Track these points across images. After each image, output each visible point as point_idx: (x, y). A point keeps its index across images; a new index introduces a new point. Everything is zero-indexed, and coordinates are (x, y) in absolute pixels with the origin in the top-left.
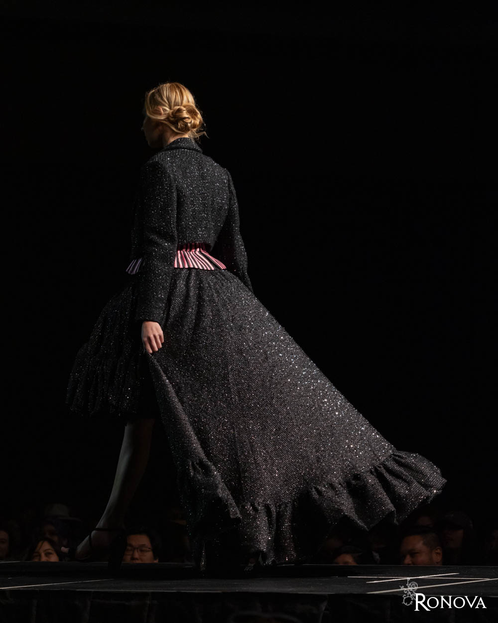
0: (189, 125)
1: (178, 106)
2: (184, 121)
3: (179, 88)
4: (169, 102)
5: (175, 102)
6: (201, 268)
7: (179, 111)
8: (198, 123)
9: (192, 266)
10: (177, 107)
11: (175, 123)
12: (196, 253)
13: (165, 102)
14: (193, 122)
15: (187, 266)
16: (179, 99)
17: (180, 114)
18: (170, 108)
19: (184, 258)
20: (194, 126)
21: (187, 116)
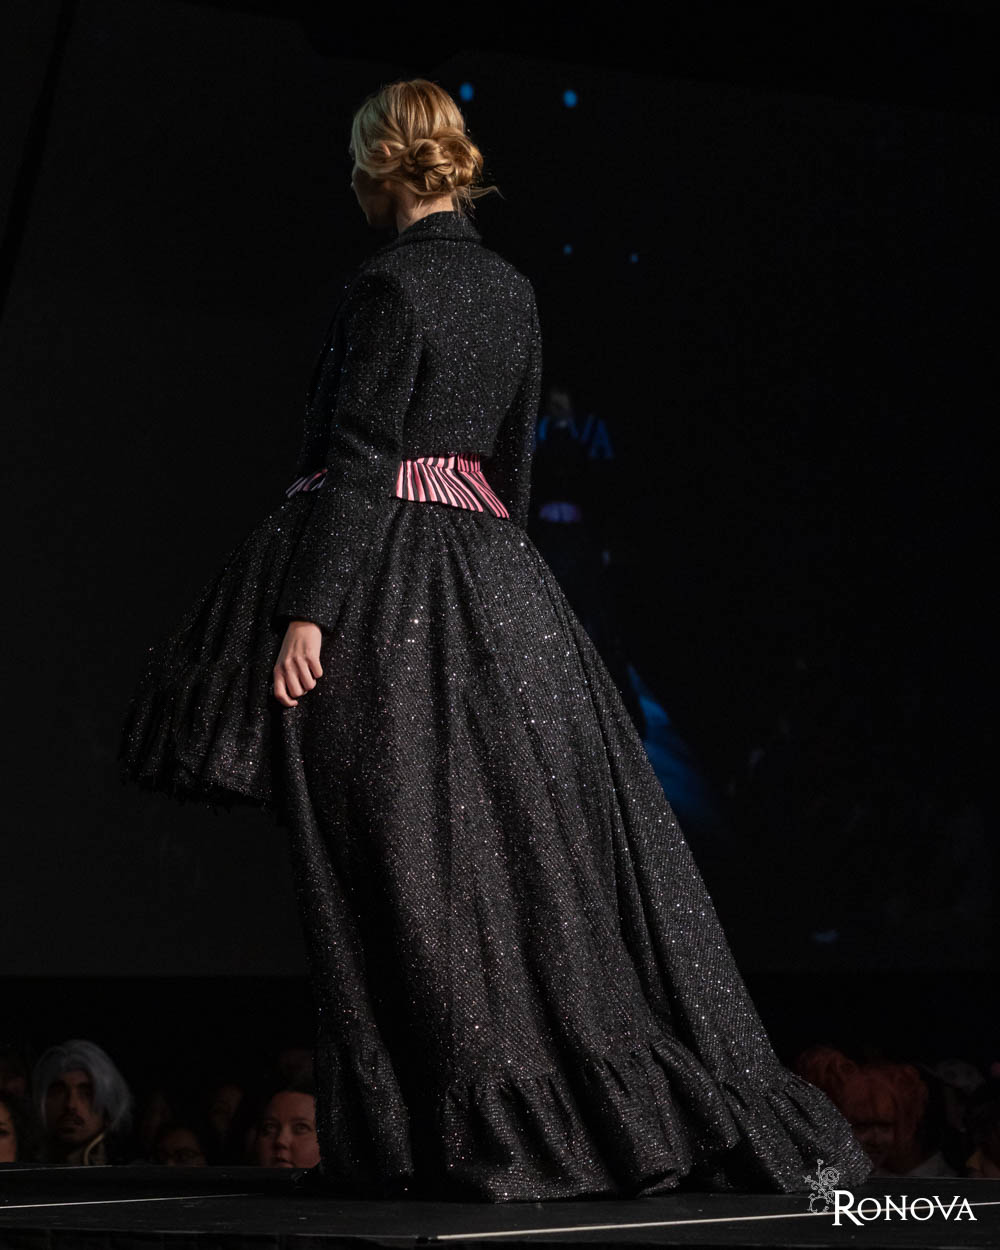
0: (450, 180)
1: (424, 137)
2: (436, 174)
3: (423, 93)
4: (402, 128)
5: (415, 128)
6: (455, 504)
7: (426, 150)
8: (470, 173)
9: (434, 498)
10: (422, 142)
11: (418, 179)
12: (445, 473)
13: (393, 129)
14: (457, 172)
15: (423, 498)
16: (424, 124)
17: (426, 157)
18: (406, 144)
19: (419, 478)
20: (462, 181)
21: (443, 161)
